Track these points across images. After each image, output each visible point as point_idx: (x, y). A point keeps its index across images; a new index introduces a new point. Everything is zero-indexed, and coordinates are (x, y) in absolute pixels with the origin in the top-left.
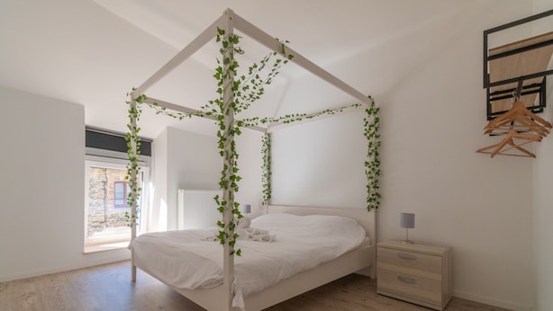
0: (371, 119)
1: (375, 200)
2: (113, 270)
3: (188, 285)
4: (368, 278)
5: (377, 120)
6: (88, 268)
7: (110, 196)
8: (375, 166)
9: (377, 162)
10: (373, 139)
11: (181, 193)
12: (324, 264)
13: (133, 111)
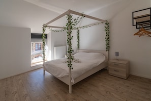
0: (107, 26)
1: (108, 48)
2: (38, 71)
3: (60, 76)
4: (106, 70)
5: (108, 26)
6: (32, 71)
7: (34, 47)
8: (108, 39)
9: (109, 38)
10: (107, 32)
11: (55, 48)
12: (94, 68)
13: (44, 30)
